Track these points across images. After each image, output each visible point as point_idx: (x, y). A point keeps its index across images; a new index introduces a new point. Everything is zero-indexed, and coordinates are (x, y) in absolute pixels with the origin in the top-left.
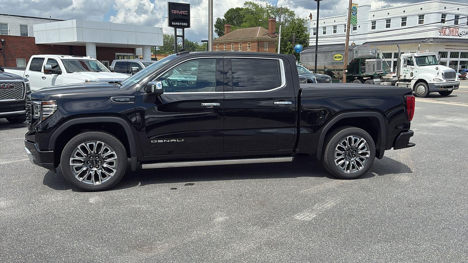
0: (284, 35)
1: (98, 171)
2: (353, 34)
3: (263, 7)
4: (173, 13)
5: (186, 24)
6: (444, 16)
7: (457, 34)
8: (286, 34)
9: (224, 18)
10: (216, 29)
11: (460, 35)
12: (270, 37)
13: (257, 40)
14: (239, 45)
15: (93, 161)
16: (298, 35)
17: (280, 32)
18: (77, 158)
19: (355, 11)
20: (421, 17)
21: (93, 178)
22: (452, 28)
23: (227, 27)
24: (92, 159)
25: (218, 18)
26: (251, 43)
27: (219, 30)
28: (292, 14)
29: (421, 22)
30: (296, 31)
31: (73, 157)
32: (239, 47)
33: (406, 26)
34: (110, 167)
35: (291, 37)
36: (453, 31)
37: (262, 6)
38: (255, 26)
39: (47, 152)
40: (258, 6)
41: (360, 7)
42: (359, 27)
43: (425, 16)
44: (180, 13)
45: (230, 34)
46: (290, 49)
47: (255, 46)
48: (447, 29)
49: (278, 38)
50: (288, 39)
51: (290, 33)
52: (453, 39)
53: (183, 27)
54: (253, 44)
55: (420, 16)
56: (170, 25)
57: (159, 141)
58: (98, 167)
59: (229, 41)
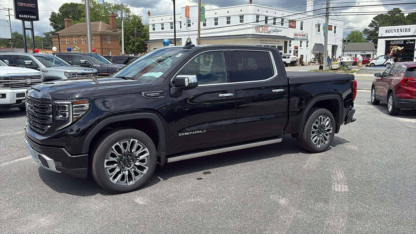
0: (127, 30)
1: (131, 170)
2: (188, 30)
3: (100, 4)
4: (20, 5)
5: (35, 17)
6: (258, 17)
7: (267, 31)
8: (127, 29)
9: (59, 13)
10: (52, 23)
11: (269, 32)
12: (112, 31)
13: (99, 34)
14: (82, 39)
15: (125, 160)
16: (138, 30)
17: (123, 27)
18: (112, 159)
19: (203, 10)
20: (242, 17)
21: (126, 178)
22: (264, 27)
23: (67, 21)
24: (124, 158)
25: (53, 12)
26: (94, 36)
27: (54, 24)
28: (128, 11)
29: (241, 21)
30: (137, 26)
31: (107, 159)
32: (82, 40)
33: (230, 24)
34: (142, 164)
35: (132, 31)
36: (264, 29)
37: (99, 2)
38: (95, 21)
39: (81, 156)
40: (95, 2)
41: (193, 7)
42: (193, 24)
43: (244, 16)
44: (27, 6)
45: (71, 28)
46: (132, 42)
47: (98, 40)
48: (261, 27)
49: (121, 32)
50: (130, 33)
51: (131, 28)
52: (265, 35)
53: (31, 20)
54: (96, 38)
55: (240, 16)
56: (17, 17)
57: (185, 134)
58: (131, 166)
59: (71, 34)
